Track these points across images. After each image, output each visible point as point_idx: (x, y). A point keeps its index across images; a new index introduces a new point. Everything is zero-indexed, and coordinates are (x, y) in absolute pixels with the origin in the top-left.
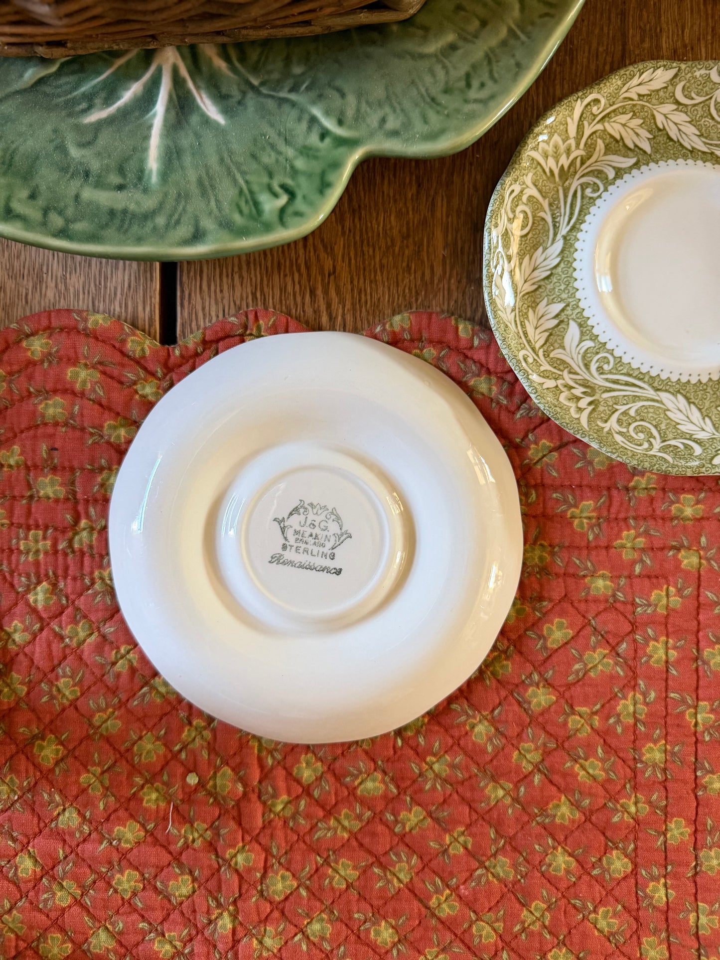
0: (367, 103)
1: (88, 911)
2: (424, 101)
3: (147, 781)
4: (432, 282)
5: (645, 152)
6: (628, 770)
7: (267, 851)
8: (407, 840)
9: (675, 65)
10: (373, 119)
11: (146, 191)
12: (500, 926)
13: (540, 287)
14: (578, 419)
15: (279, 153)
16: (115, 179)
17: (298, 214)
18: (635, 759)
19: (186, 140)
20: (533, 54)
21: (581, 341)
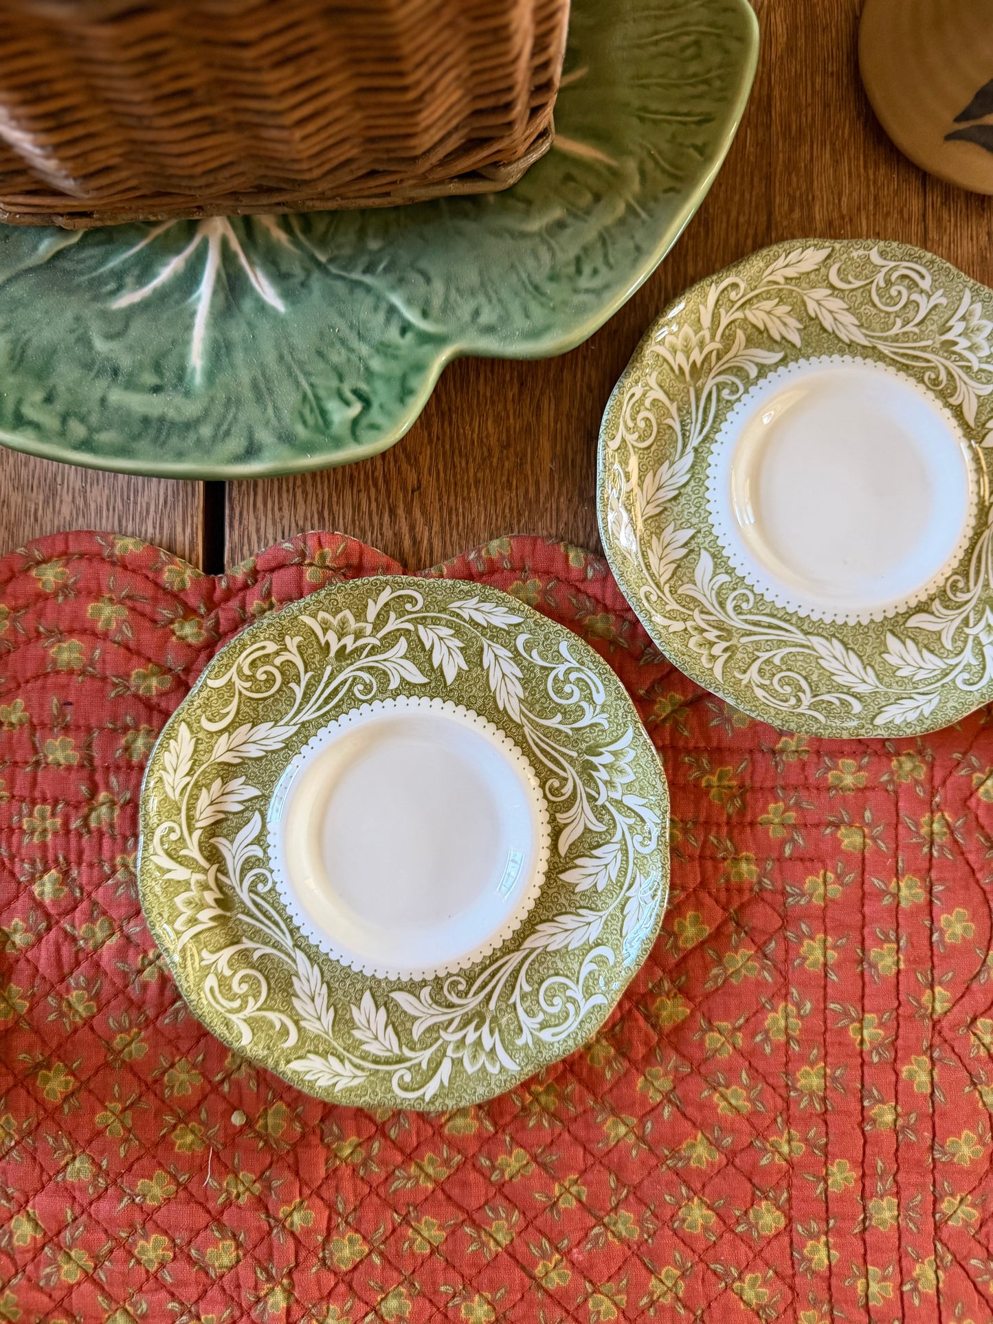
0: (458, 290)
1: (102, 1289)
2: (525, 288)
3: (180, 1120)
4: (537, 501)
5: (794, 346)
6: (779, 1100)
7: (331, 1207)
8: (506, 1190)
9: (827, 244)
10: (465, 311)
11: (187, 394)
12: (622, 1299)
13: (665, 509)
14: (711, 669)
15: (352, 350)
16: (150, 379)
17: (374, 427)
18: (787, 1085)
19: (237, 332)
20: (655, 235)
21: (715, 574)
